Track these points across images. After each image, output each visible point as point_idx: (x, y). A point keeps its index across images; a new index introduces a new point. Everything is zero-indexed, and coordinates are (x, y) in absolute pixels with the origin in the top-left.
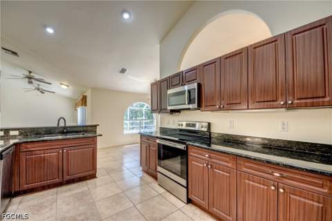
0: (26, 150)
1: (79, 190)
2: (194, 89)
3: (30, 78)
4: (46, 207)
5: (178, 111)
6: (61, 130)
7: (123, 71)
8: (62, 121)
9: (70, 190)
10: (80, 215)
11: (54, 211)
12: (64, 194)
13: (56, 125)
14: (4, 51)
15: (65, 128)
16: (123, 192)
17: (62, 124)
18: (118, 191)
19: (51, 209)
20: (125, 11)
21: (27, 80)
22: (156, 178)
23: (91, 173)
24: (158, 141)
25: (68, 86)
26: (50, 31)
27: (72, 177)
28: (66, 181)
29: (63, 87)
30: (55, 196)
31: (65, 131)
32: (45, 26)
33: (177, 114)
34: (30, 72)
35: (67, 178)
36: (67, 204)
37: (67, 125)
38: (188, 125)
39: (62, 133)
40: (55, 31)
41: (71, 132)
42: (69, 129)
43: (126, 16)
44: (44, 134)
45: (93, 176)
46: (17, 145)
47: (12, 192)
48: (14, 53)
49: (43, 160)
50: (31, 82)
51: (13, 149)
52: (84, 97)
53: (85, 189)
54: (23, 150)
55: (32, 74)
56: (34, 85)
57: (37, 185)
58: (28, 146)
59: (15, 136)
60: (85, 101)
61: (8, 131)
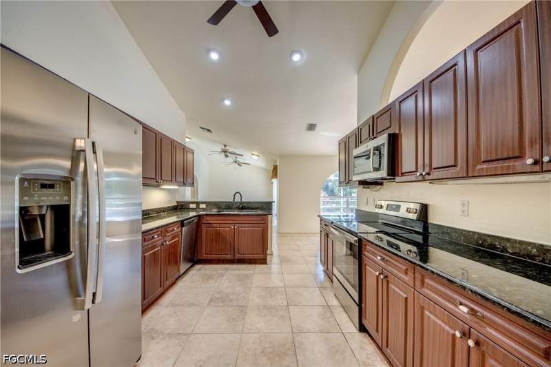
0: (206, 222)
1: (245, 272)
2: (383, 145)
3: (225, 152)
4: (213, 279)
6: (237, 205)
7: (311, 127)
8: (238, 195)
9: (238, 269)
10: (233, 294)
11: (217, 284)
12: (231, 272)
13: (232, 200)
14: (202, 130)
15: (241, 203)
18: (280, 284)
19: (216, 281)
20: (292, 53)
21: (223, 154)
23: (261, 256)
25: (258, 156)
26: (227, 102)
27: (242, 257)
28: (238, 260)
30: (224, 271)
31: (241, 206)
32: (223, 100)
33: (378, 188)
34: (225, 146)
35: (238, 256)
36: (229, 282)
37: (243, 200)
38: (389, 207)
39: (238, 208)
40: (231, 101)
41: (247, 209)
42: (245, 205)
43: (296, 57)
44: (225, 209)
45: (264, 261)
46: (200, 217)
47: (195, 259)
48: (209, 130)
49: (218, 233)
50: (227, 156)
51: (196, 220)
52: (275, 168)
53: (252, 272)
54: (204, 221)
55: (227, 148)
56: (231, 159)
57: (213, 257)
58: (208, 219)
59: (204, 209)
60: (275, 172)
61: (198, 203)
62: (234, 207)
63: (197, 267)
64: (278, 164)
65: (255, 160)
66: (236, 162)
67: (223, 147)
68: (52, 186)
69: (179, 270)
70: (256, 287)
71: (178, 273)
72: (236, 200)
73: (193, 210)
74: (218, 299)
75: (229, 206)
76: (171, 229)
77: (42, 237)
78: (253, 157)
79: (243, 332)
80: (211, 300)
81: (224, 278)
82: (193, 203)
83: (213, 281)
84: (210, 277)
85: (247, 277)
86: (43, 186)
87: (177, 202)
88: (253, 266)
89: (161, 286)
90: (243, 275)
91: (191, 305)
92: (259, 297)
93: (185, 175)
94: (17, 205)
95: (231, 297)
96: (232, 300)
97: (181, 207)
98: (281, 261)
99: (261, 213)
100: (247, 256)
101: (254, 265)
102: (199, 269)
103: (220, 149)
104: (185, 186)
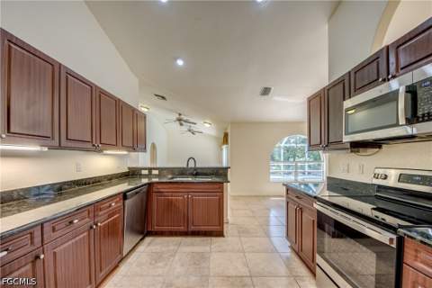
0: (157, 191)
3: (180, 120)
5: (376, 144)
6: (191, 171)
7: (266, 91)
8: (192, 161)
12: (185, 248)
14: (156, 97)
15: (195, 169)
16: (251, 277)
18: (244, 271)
19: (166, 265)
21: (178, 122)
22: (314, 274)
23: (218, 228)
24: (317, 206)
25: (211, 124)
27: (196, 229)
28: (192, 231)
29: (207, 125)
31: (195, 173)
32: (176, 59)
33: (370, 151)
34: (180, 115)
35: (192, 228)
36: (182, 265)
39: (192, 175)
40: (183, 60)
42: (199, 171)
44: (178, 175)
45: (220, 234)
46: (150, 185)
48: (163, 98)
49: (170, 204)
50: (181, 125)
51: (145, 189)
52: (226, 135)
53: (208, 248)
54: (155, 190)
55: (182, 116)
56: (185, 128)
57: (165, 228)
58: (159, 187)
59: (156, 176)
60: (225, 139)
61: (150, 170)
62: (188, 173)
63: (148, 239)
64: (229, 131)
65: (207, 128)
66: (190, 131)
67: (178, 116)
69: (121, 252)
70: (214, 276)
71: (120, 256)
72: (190, 166)
73: (145, 176)
75: (182, 172)
76: (107, 205)
81: (176, 258)
82: (145, 169)
83: (162, 264)
84: (160, 257)
85: (203, 257)
87: (129, 168)
89: (90, 283)
90: (198, 253)
93: (137, 142)
97: (132, 174)
98: (239, 232)
99: (217, 180)
100: (203, 228)
101: (209, 238)
102: (149, 244)
103: (175, 118)
104: (134, 150)
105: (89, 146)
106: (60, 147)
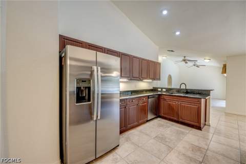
1: (183, 130)
3: (184, 60)
6: (183, 91)
8: (183, 85)
9: (179, 127)
10: (169, 139)
11: (164, 130)
12: (174, 127)
14: (168, 51)
17: (183, 87)
21: (184, 62)
23: (197, 124)
25: (210, 59)
26: (178, 33)
27: (183, 121)
28: (181, 122)
30: (170, 126)
31: (185, 92)
34: (185, 57)
35: (181, 120)
36: (170, 132)
37: (187, 88)
41: (190, 93)
42: (188, 91)
46: (159, 95)
47: (158, 115)
48: (172, 51)
49: (169, 105)
50: (186, 63)
51: (157, 96)
53: (188, 132)
54: (162, 98)
56: (190, 64)
57: (166, 116)
58: (165, 96)
59: (165, 92)
60: (225, 69)
61: (162, 89)
62: (182, 91)
63: (159, 119)
66: (195, 65)
67: (183, 58)
68: (85, 81)
70: (184, 141)
71: (146, 119)
73: (160, 91)
74: (159, 137)
77: (84, 95)
78: (206, 61)
79: (162, 160)
80: (156, 137)
81: (169, 129)
82: (159, 88)
83: (162, 128)
84: (162, 126)
85: (183, 133)
86: (83, 81)
87: (153, 87)
88: (190, 128)
89: (137, 122)
90: (181, 131)
91: (147, 135)
92: (184, 147)
93: (156, 76)
94: (76, 86)
95: (167, 140)
96: (166, 142)
97: (154, 90)
99: (198, 97)
100: (186, 121)
103: (182, 60)
104: (155, 80)
105: (138, 79)
106: (131, 80)
